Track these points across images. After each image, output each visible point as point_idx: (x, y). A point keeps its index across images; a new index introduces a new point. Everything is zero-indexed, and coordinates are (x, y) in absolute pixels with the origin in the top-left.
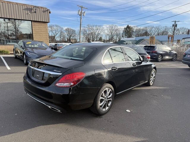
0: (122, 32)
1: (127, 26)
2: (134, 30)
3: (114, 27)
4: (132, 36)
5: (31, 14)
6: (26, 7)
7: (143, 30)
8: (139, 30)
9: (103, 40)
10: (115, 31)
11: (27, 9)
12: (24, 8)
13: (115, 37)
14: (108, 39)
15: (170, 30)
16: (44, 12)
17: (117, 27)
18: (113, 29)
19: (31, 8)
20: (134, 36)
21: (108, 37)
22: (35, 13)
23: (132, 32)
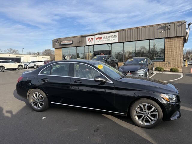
5: (165, 31)
6: (160, 26)
11: (161, 28)
12: (158, 28)
16: (179, 26)
19: (165, 26)
22: (169, 30)
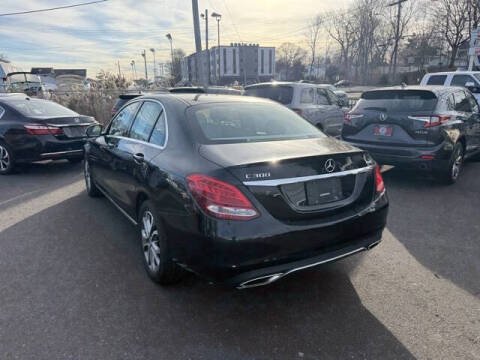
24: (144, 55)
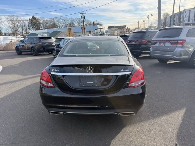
0: (27, 24)
1: (32, 16)
2: (41, 22)
3: (15, 18)
4: (41, 28)
7: (51, 21)
8: (47, 22)
9: (4, 34)
10: (19, 23)
13: (20, 30)
14: (11, 32)
15: (76, 21)
17: (20, 18)
18: (15, 19)
20: (42, 28)
21: (10, 29)
23: (40, 24)
24: (148, 17)
